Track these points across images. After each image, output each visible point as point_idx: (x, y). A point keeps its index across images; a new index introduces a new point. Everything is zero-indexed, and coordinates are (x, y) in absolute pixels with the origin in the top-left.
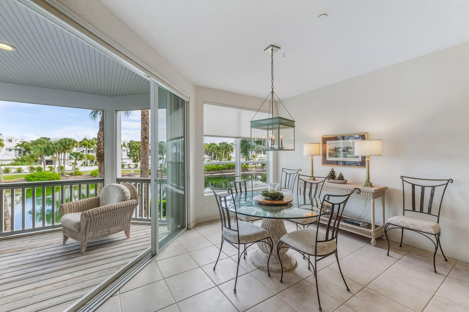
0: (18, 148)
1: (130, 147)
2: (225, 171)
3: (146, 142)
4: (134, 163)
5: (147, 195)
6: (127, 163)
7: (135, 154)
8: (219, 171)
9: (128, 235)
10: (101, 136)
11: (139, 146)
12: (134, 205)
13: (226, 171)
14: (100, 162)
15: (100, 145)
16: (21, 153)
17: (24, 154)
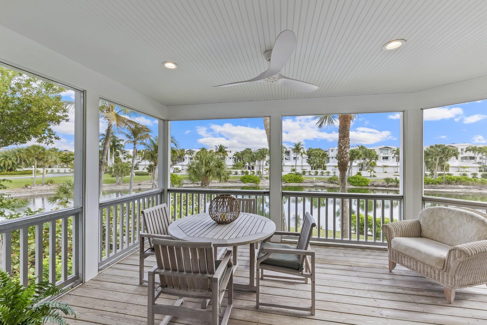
1: (308, 155)
2: (440, 185)
6: (308, 170)
7: (316, 161)
8: (430, 185)
11: (319, 153)
13: (442, 186)
16: (236, 160)
17: (237, 161)
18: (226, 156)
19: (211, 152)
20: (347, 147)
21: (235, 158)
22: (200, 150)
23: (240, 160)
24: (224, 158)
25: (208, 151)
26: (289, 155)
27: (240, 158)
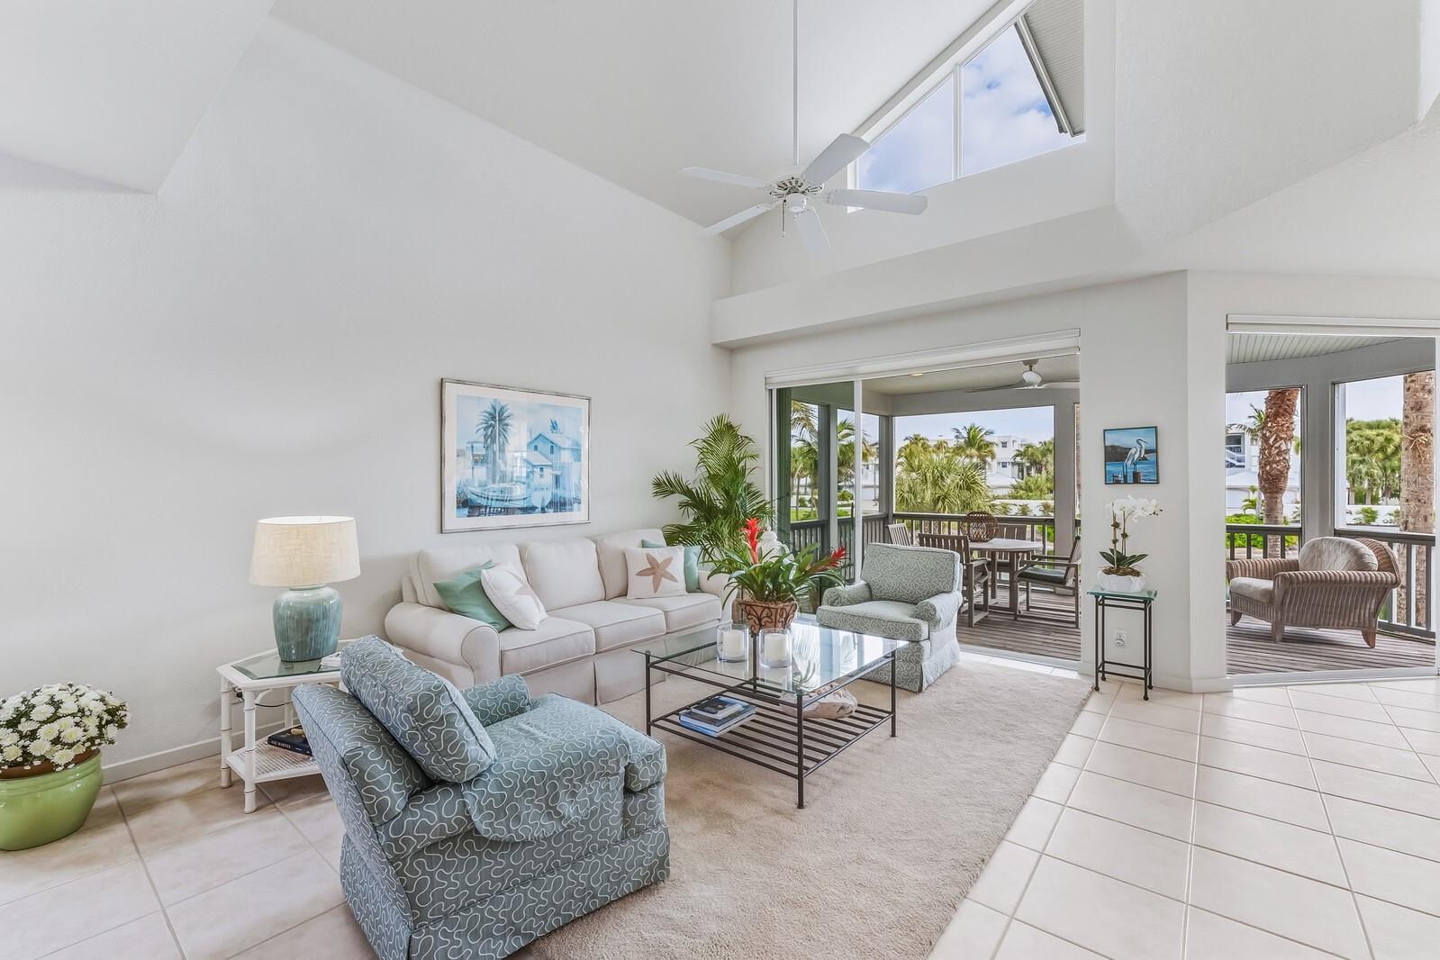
0: (1018, 459)
3: (1421, 443)
4: (1360, 507)
5: (1425, 590)
7: (1364, 471)
9: (1370, 641)
10: (1271, 432)
12: (1387, 583)
14: (1268, 495)
15: (1270, 453)
16: (1022, 471)
17: (1029, 474)
18: (989, 459)
19: (939, 447)
20: (1281, 439)
21: (1019, 464)
22: (908, 442)
23: (1039, 471)
24: (982, 466)
25: (932, 444)
26: (1239, 450)
27: (1040, 463)
